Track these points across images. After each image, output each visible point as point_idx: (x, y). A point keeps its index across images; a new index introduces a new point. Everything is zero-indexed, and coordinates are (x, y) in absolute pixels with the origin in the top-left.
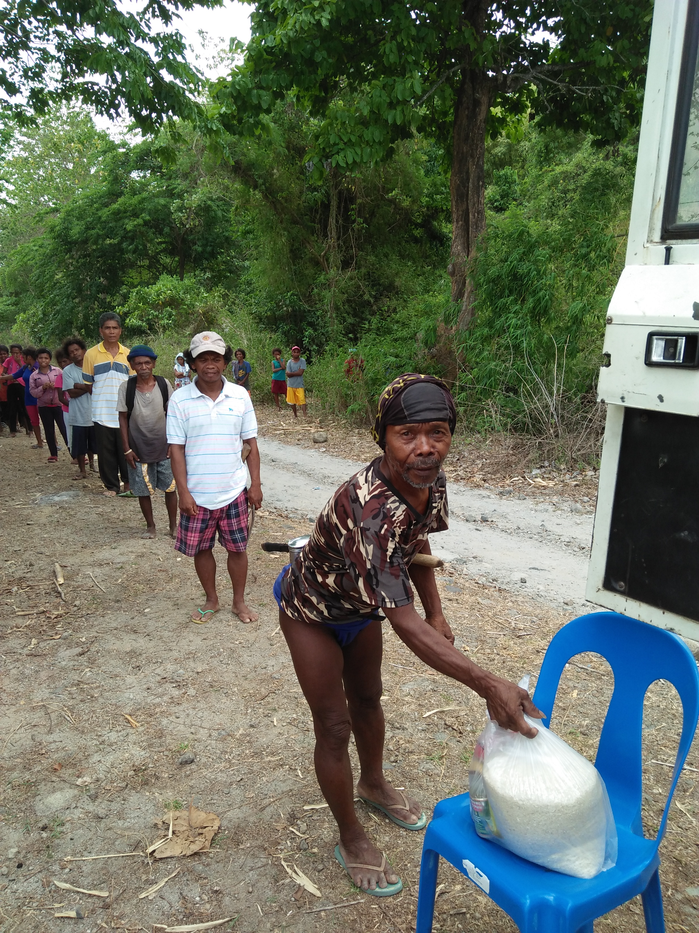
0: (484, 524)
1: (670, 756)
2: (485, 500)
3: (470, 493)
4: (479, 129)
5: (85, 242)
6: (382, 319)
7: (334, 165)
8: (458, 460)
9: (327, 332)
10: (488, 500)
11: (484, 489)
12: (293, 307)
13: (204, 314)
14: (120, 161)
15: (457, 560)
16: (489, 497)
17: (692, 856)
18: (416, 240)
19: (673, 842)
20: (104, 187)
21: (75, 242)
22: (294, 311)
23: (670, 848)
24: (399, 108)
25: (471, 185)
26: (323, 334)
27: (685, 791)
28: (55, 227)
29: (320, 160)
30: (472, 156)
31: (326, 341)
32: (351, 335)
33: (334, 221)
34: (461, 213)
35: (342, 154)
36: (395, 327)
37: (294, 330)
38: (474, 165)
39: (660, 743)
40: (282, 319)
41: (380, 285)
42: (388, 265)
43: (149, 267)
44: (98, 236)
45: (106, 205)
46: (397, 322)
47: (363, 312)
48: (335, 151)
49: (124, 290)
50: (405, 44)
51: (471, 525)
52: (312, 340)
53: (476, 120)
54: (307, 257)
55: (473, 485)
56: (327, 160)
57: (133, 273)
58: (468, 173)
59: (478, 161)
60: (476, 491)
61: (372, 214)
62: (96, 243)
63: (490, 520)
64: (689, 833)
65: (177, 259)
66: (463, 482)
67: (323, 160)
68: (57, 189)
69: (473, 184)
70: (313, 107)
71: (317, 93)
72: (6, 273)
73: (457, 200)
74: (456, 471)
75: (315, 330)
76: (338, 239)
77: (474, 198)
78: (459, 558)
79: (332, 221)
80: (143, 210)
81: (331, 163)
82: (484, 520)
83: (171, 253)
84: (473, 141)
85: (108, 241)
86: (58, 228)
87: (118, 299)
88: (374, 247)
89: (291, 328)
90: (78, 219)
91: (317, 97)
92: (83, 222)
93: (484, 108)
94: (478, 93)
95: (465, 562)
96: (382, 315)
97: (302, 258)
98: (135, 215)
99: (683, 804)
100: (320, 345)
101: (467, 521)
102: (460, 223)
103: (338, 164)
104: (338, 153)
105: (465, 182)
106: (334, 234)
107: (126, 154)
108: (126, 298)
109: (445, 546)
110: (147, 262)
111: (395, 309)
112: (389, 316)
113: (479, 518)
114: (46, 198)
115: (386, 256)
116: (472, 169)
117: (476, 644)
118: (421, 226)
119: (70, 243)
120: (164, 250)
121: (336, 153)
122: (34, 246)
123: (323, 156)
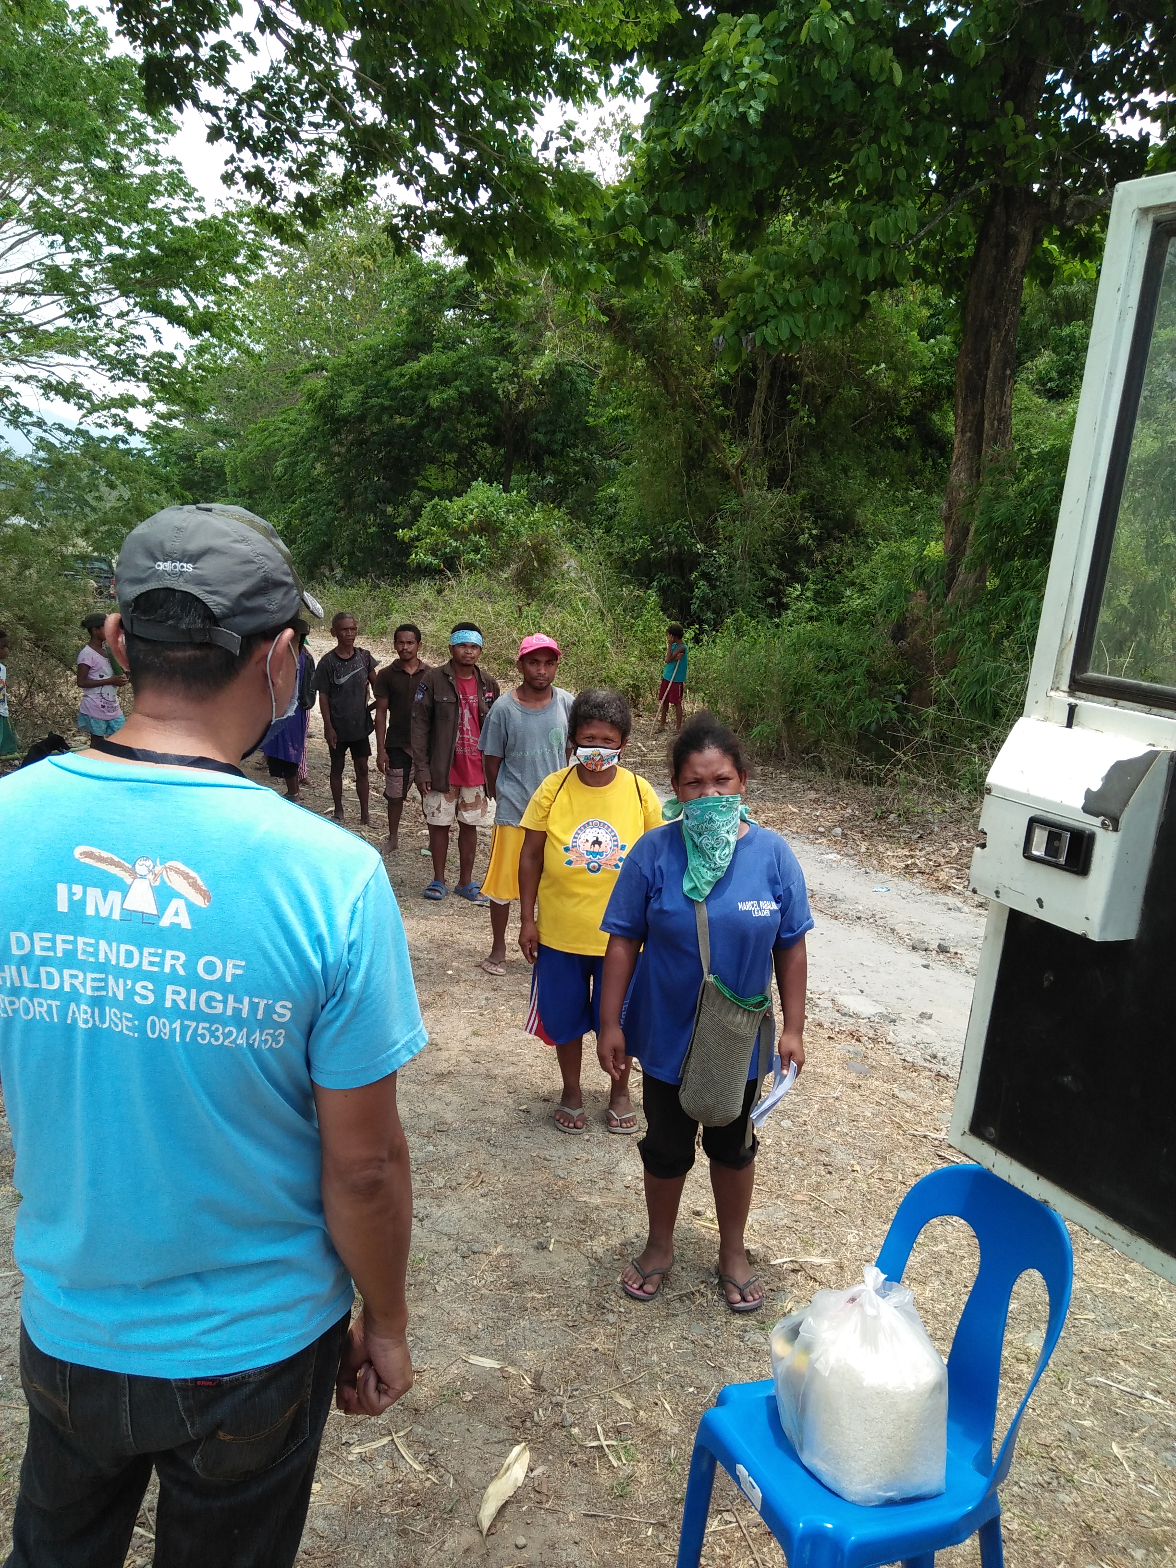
0: (942, 957)
1: (1128, 1375)
2: (953, 914)
3: (929, 898)
4: (1011, 283)
5: (362, 419)
6: (827, 577)
7: (758, 343)
8: (920, 837)
9: (733, 592)
10: (957, 914)
11: (954, 894)
12: (679, 547)
13: (534, 548)
14: (428, 294)
15: (882, 1016)
16: (959, 910)
17: (1112, 1523)
18: (898, 445)
19: (1090, 1499)
20: (400, 333)
21: (345, 420)
22: (680, 553)
23: (1083, 1507)
24: (876, 254)
25: (990, 374)
26: (725, 594)
27: (1133, 1430)
28: (316, 391)
29: (737, 333)
30: (997, 326)
31: (730, 606)
32: (770, 600)
33: (761, 410)
34: (970, 418)
35: (771, 325)
36: (848, 593)
37: (679, 584)
38: (999, 341)
39: (1119, 1353)
40: (660, 565)
41: (829, 519)
42: (846, 486)
43: (457, 465)
44: (383, 409)
45: (401, 362)
46: (853, 584)
47: (796, 563)
48: (762, 319)
49: (416, 497)
50: (894, 148)
51: (918, 958)
52: (706, 602)
53: (1008, 270)
54: (711, 465)
55: (936, 886)
56: (747, 334)
57: (432, 470)
58: (987, 352)
59: (1007, 335)
60: (942, 898)
61: (827, 400)
62: (378, 421)
63: (952, 950)
64: (1119, 1491)
65: (502, 451)
66: (920, 879)
67: (742, 332)
68: (328, 330)
69: (995, 373)
70: (737, 235)
71: (746, 213)
72: (239, 460)
73: (966, 396)
74: (912, 857)
75: (713, 587)
76: (766, 438)
77: (994, 395)
78: (885, 1012)
79: (756, 413)
80: (457, 375)
81: (754, 339)
82: (943, 950)
83: (494, 440)
84: (1001, 301)
85: (398, 420)
86: (321, 393)
87: (405, 512)
88: (825, 455)
89: (673, 581)
90: (353, 382)
91: (744, 220)
92: (362, 388)
93: (1023, 249)
94: (1015, 225)
95: (894, 1021)
96: (827, 570)
97: (702, 468)
98: (445, 380)
99: (1123, 1448)
100: (719, 613)
101: (914, 948)
102: (968, 434)
103: (765, 342)
104: (766, 323)
105: (981, 368)
106: (758, 431)
107: (438, 284)
108: (416, 513)
109: (867, 990)
110: (452, 457)
111: (850, 562)
112: (839, 572)
113: (934, 945)
114: (307, 342)
115: (845, 470)
116: (996, 347)
117: (872, 1162)
118: (910, 421)
119: (338, 420)
120: (485, 438)
121: (763, 324)
122: (283, 421)
123: (742, 327)
